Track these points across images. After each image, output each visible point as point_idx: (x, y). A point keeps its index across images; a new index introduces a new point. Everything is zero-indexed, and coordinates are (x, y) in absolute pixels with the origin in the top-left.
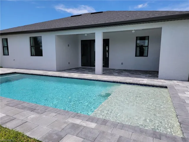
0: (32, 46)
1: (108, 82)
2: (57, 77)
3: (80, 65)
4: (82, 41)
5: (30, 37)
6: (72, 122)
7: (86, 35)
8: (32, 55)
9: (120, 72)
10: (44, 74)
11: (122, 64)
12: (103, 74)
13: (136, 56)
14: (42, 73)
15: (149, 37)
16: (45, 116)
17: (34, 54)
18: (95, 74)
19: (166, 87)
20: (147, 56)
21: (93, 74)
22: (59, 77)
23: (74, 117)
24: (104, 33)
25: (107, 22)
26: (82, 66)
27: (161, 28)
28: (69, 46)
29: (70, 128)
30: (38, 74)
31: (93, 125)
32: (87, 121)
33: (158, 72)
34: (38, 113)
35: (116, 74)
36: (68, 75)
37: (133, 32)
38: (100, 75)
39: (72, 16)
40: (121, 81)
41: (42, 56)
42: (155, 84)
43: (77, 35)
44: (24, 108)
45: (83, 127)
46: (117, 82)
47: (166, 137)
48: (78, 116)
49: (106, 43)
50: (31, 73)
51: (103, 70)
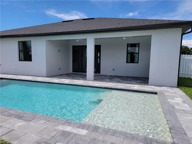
0: (21, 51)
1: (100, 88)
2: (47, 83)
3: (71, 71)
4: (73, 46)
5: (19, 41)
6: (62, 129)
7: (77, 41)
8: (21, 60)
9: (112, 78)
10: (33, 80)
11: (114, 70)
12: (95, 80)
13: (127, 62)
14: (31, 78)
15: (139, 44)
16: (33, 124)
17: (23, 59)
18: (86, 80)
19: (156, 93)
20: (138, 63)
21: (84, 80)
22: (49, 83)
23: (65, 123)
24: (95, 39)
25: (99, 28)
26: (73, 72)
27: (151, 36)
28: (59, 51)
29: (60, 136)
30: (27, 80)
31: (84, 132)
32: (77, 128)
33: (148, 78)
34: (26, 120)
35: (108, 80)
36: (58, 81)
38: (92, 81)
39: (63, 22)
40: (112, 87)
41: (32, 61)
42: (145, 91)
43: (68, 40)
44: (10, 115)
45: (73, 135)
46: (109, 88)
47: (157, 142)
48: (68, 123)
49: (98, 49)
50: (18, 79)
51: (95, 76)
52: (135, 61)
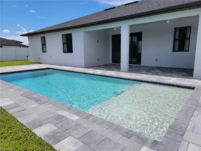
0: (65, 43)
1: (129, 79)
2: (81, 73)
4: (113, 36)
5: (63, 35)
6: (60, 114)
7: (115, 29)
8: (65, 52)
9: (150, 70)
10: (71, 70)
11: (156, 60)
12: (129, 71)
13: (174, 51)
14: (70, 69)
15: (191, 27)
16: (42, 106)
17: (66, 51)
18: (120, 71)
19: (193, 88)
20: (188, 51)
21: (118, 71)
22: (83, 73)
23: (66, 109)
24: (131, 26)
26: (112, 63)
28: (98, 41)
29: (54, 118)
30: (66, 70)
31: (75, 118)
32: (73, 114)
33: (193, 70)
34: (39, 103)
35: (144, 72)
36: (92, 71)
37: (168, 22)
38: (126, 72)
39: (105, 10)
41: (72, 52)
42: (180, 85)
43: (108, 29)
44: (31, 99)
45: (66, 119)
46: (138, 81)
48: (69, 109)
50: (60, 69)
51: (130, 67)
52: (184, 50)
